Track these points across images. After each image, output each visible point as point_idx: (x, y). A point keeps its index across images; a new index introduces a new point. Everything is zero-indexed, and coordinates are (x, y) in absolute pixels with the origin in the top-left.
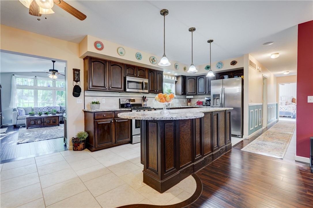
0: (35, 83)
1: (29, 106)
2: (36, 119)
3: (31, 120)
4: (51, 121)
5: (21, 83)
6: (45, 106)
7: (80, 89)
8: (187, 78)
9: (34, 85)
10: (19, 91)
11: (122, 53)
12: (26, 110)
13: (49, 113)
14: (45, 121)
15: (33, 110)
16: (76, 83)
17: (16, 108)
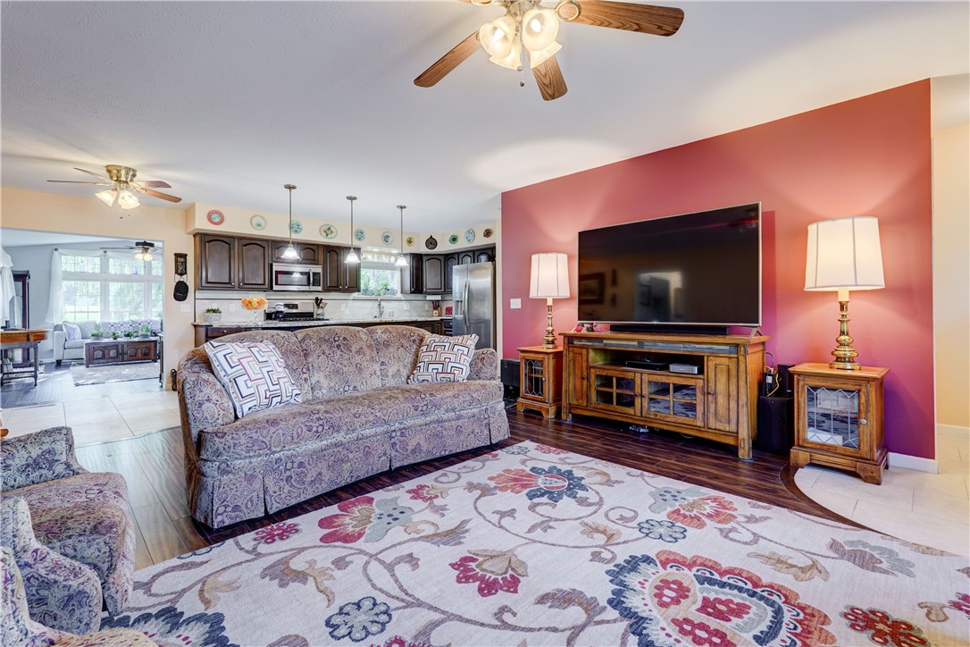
0: (105, 266)
1: (90, 320)
2: (106, 348)
3: (95, 350)
4: (140, 351)
5: (73, 268)
6: (126, 319)
7: (187, 287)
8: (425, 259)
9: (101, 272)
10: (66, 285)
11: (259, 225)
12: (82, 327)
13: (135, 334)
14: (125, 350)
15: (97, 327)
16: (179, 277)
17: (60, 323)
